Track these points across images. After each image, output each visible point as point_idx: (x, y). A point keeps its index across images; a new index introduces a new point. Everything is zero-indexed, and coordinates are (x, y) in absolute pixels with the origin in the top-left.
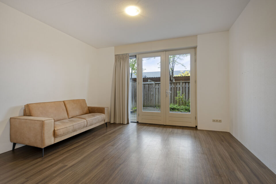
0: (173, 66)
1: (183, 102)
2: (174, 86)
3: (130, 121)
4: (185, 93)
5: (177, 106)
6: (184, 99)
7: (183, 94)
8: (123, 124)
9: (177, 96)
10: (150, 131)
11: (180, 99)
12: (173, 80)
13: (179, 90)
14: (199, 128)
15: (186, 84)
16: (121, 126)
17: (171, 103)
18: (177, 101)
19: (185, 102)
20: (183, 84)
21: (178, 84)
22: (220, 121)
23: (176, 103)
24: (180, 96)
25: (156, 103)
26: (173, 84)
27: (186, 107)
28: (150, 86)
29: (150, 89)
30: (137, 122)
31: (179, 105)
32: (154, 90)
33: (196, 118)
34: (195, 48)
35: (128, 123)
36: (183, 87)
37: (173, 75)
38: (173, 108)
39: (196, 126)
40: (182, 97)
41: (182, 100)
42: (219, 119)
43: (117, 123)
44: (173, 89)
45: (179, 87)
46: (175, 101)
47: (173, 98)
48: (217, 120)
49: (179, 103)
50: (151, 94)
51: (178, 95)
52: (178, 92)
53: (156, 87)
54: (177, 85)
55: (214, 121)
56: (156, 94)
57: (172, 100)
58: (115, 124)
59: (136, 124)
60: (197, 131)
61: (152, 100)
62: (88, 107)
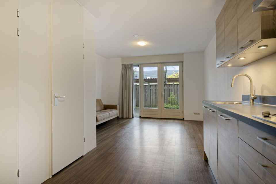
0: (166, 68)
1: (175, 102)
2: (167, 88)
3: (134, 116)
4: (177, 94)
5: (169, 106)
6: (176, 99)
7: (175, 95)
8: (129, 118)
9: (169, 97)
10: (151, 121)
11: (172, 100)
12: (166, 81)
13: (172, 92)
14: (185, 119)
15: (177, 86)
16: (128, 120)
17: (165, 103)
18: (170, 101)
19: (177, 102)
20: (175, 86)
21: (171, 86)
22: (199, 113)
23: (169, 103)
24: (172, 96)
25: (151, 103)
26: (166, 86)
27: (178, 106)
28: (145, 87)
29: (145, 91)
30: (140, 117)
31: (172, 105)
32: (149, 91)
33: (183, 112)
34: (182, 62)
35: (133, 117)
36: (175, 89)
37: (166, 77)
38: (166, 107)
39: (184, 118)
40: (174, 97)
41: (174, 100)
42: (198, 112)
43: (124, 117)
44: (166, 90)
45: (172, 89)
46: (168, 101)
47: (166, 98)
48: (197, 113)
49: (172, 103)
50: (146, 95)
51: (171, 96)
52: (170, 93)
53: (150, 88)
54: (169, 86)
55: (195, 114)
56: (151, 95)
57: (165, 100)
58: (122, 118)
59: (139, 118)
60: (184, 121)
61: (147, 100)
62: (104, 105)
